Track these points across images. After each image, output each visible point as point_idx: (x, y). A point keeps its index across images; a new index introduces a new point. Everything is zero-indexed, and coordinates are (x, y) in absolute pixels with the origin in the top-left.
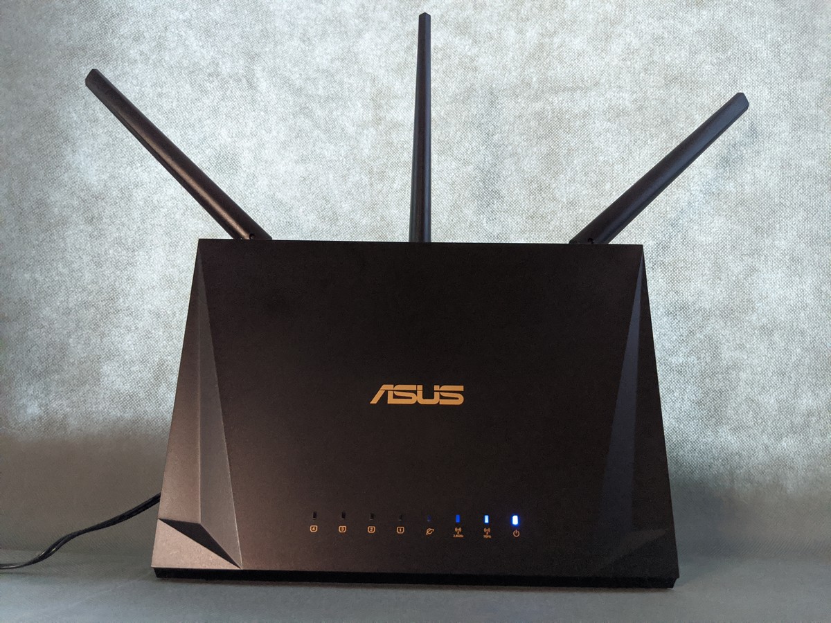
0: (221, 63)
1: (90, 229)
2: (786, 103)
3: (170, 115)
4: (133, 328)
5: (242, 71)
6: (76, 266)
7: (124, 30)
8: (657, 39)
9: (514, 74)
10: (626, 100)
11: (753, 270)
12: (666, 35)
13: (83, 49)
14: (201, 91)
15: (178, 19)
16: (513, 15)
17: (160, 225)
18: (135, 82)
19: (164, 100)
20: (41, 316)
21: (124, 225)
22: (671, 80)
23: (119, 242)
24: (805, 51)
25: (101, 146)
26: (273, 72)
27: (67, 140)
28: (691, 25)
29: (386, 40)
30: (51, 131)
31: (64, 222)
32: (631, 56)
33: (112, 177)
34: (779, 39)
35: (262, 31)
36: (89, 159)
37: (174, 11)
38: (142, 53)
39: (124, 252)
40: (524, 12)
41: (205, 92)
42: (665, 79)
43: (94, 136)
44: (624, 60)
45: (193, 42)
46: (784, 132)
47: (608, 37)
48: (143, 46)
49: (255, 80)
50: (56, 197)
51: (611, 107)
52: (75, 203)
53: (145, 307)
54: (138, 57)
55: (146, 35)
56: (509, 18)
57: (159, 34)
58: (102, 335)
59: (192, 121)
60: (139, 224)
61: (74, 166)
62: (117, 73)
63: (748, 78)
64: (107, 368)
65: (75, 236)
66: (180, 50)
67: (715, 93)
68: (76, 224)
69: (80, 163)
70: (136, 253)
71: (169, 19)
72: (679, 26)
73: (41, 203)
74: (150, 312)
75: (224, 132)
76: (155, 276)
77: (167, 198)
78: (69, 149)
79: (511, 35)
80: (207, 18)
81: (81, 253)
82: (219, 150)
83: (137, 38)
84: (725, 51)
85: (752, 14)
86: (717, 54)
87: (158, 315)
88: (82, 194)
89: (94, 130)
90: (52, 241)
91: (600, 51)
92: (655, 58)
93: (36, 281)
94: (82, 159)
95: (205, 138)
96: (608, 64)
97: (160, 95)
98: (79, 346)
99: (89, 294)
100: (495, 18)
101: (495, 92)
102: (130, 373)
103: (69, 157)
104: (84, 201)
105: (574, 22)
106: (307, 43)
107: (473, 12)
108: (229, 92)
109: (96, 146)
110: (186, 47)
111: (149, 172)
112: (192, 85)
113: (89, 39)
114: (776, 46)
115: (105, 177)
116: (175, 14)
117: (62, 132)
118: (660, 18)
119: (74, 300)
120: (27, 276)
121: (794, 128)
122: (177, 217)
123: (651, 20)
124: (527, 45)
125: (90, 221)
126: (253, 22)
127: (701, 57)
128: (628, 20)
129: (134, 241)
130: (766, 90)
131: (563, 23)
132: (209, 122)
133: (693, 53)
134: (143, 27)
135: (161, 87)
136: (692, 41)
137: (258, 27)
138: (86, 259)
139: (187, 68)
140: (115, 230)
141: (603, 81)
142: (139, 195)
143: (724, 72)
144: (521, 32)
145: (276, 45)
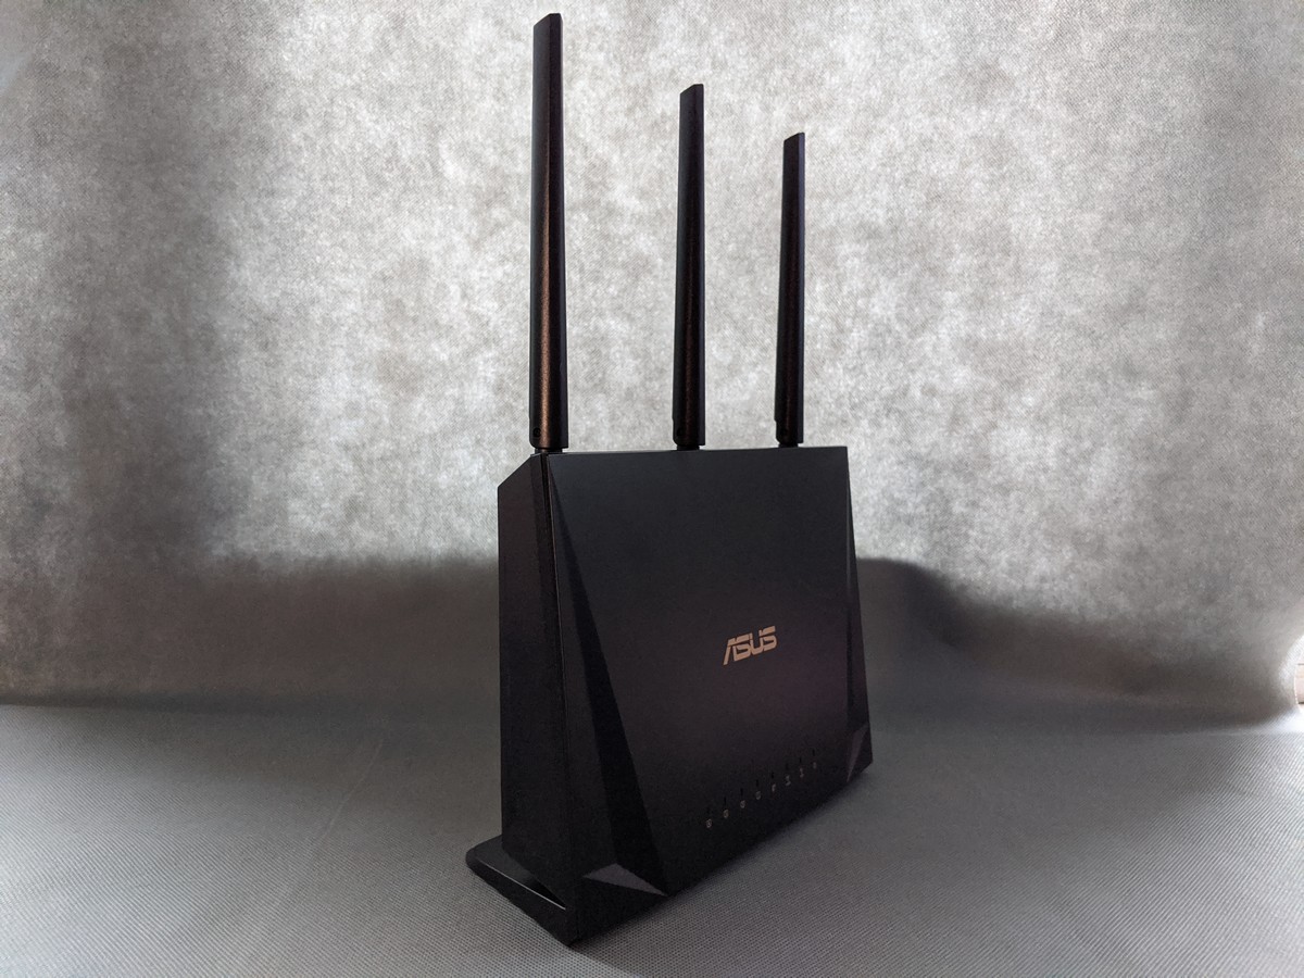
0: (400, 143)
1: (265, 356)
2: (1060, 237)
3: (346, 216)
4: (320, 461)
5: (424, 152)
6: (253, 398)
7: (282, 105)
8: (925, 142)
9: (755, 164)
10: (880, 217)
11: (994, 426)
12: (936, 138)
13: (235, 133)
14: (380, 183)
15: (345, 86)
16: (760, 84)
17: (342, 346)
18: (301, 176)
19: (337, 197)
20: (219, 453)
21: (302, 349)
22: (934, 198)
23: (298, 369)
24: (1091, 176)
25: (269, 258)
26: (462, 149)
27: (229, 253)
28: (966, 128)
29: (603, 94)
30: (209, 242)
31: (235, 350)
32: (892, 162)
33: (284, 293)
34: (1064, 157)
35: (446, 91)
36: (257, 273)
37: (339, 75)
38: (306, 137)
39: (305, 380)
40: (773, 82)
41: (384, 184)
42: (927, 195)
43: (260, 246)
44: (884, 165)
45: (365, 117)
46: (1051, 273)
47: (868, 134)
48: (306, 129)
49: (440, 163)
50: (223, 320)
51: (862, 225)
52: (246, 326)
53: (332, 439)
54: (302, 144)
55: (309, 111)
56: (754, 88)
57: (324, 109)
58: (287, 471)
59: (370, 220)
60: (319, 347)
61: (240, 284)
62: (279, 165)
63: (1022, 204)
64: (294, 505)
65: (249, 363)
66: (351, 129)
67: (981, 218)
68: (249, 351)
69: (247, 280)
70: (318, 380)
71: (335, 87)
72: (952, 127)
73: (207, 327)
74: (337, 444)
75: (407, 232)
76: (341, 405)
77: (347, 314)
78: (233, 263)
79: (754, 111)
80: (380, 81)
81: (257, 383)
82: (402, 253)
83: (299, 116)
84: (1000, 167)
85: (1038, 121)
86: (991, 169)
87: (347, 448)
88: (252, 316)
89: (260, 239)
90: (225, 371)
91: (857, 149)
92: (920, 167)
93: (210, 416)
94: (248, 274)
95: (386, 240)
96: (865, 168)
97: (332, 191)
98: (263, 483)
99: (269, 427)
100: (738, 84)
101: (732, 187)
102: (321, 509)
103: (233, 274)
104: (256, 324)
105: (830, 106)
106: (502, 102)
107: (711, 72)
108: (411, 182)
109: (263, 258)
110: (357, 123)
111: (326, 286)
112: (368, 176)
113: (241, 120)
114: (1060, 165)
115: (276, 294)
116: (341, 79)
117: (222, 242)
118: (932, 114)
119: (252, 435)
120: (200, 411)
121: (1064, 269)
122: (360, 335)
123: (920, 116)
124: (774, 128)
125: (265, 346)
126: (435, 80)
127: (971, 171)
128: (894, 112)
129: (314, 367)
130: (1040, 219)
131: (817, 106)
132: (389, 220)
133: (965, 165)
134: (305, 100)
135: (333, 180)
136: (964, 149)
137: (442, 86)
138: (263, 389)
139: (362, 153)
140: (292, 354)
141: (857, 188)
142: (316, 313)
143: (995, 192)
144: (767, 108)
145: (463, 111)
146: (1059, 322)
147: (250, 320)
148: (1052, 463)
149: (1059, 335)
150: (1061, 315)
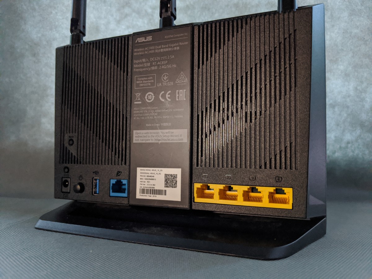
146: (350, 36)
147: (28, 44)
148: (352, 93)
149: (351, 41)
150: (351, 33)
